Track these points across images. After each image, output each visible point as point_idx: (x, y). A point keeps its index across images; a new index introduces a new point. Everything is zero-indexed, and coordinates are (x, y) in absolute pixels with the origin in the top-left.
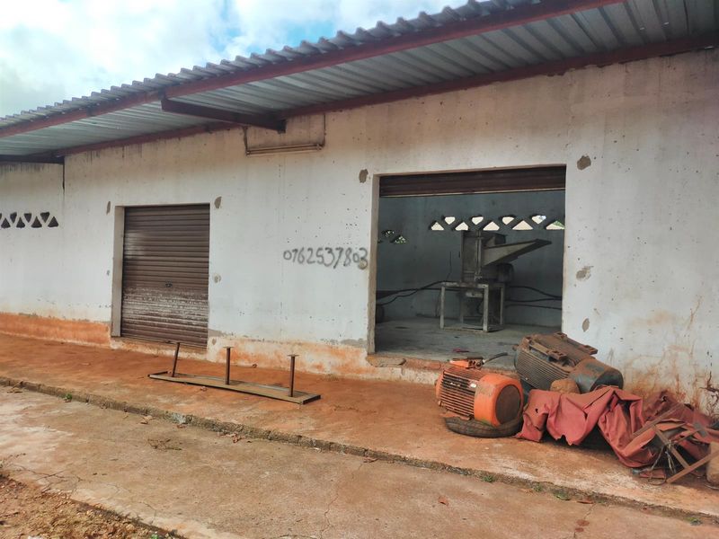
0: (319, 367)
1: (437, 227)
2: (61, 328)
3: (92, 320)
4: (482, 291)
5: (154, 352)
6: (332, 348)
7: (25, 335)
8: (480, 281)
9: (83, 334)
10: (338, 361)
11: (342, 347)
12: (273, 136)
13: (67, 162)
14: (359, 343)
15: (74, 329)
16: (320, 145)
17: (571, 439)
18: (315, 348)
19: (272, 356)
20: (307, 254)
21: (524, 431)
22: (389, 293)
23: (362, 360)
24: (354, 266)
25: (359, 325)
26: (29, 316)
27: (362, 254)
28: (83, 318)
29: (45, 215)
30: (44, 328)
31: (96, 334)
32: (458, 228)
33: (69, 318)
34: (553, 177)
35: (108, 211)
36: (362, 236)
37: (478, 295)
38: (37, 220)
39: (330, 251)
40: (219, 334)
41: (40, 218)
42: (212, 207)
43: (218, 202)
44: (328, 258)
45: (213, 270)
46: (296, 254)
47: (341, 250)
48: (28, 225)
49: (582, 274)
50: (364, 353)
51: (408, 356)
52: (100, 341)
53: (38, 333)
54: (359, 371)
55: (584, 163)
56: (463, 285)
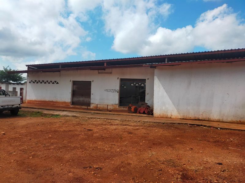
0: (110, 108)
1: (132, 85)
2: (59, 103)
3: (66, 101)
4: (139, 97)
5: (80, 107)
6: (113, 105)
7: (50, 105)
8: (139, 95)
9: (64, 104)
10: (114, 107)
11: (114, 105)
12: (103, 71)
13: (61, 71)
14: (117, 104)
15: (62, 103)
16: (111, 73)
17: (142, 113)
18: (110, 105)
19: (102, 107)
20: (109, 90)
21: (137, 113)
22: (122, 98)
23: (117, 107)
24: (116, 92)
25: (117, 102)
26: (51, 101)
27: (118, 90)
28: (64, 101)
29: (55, 82)
30: (55, 103)
31: (67, 104)
32: (136, 85)
33: (61, 101)
34: (144, 80)
35: (70, 81)
36: (118, 88)
37: (138, 98)
38: (53, 82)
39: (112, 90)
40: (93, 103)
41: (54, 82)
42: (92, 82)
43: (93, 81)
44: (112, 91)
45: (92, 93)
46: (107, 90)
47: (114, 90)
48: (51, 83)
49: (148, 94)
50: (118, 106)
51: (125, 107)
52: (68, 106)
53: (53, 104)
54: (117, 109)
55: (148, 79)
56: (136, 96)
